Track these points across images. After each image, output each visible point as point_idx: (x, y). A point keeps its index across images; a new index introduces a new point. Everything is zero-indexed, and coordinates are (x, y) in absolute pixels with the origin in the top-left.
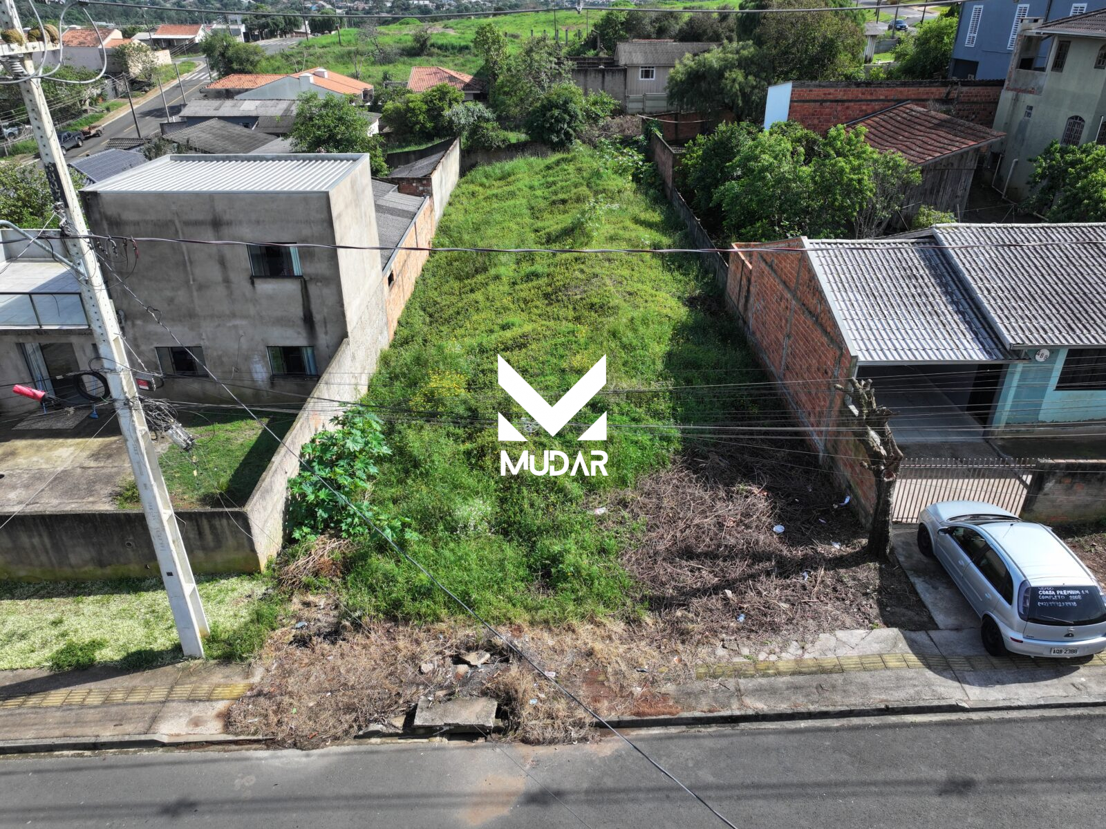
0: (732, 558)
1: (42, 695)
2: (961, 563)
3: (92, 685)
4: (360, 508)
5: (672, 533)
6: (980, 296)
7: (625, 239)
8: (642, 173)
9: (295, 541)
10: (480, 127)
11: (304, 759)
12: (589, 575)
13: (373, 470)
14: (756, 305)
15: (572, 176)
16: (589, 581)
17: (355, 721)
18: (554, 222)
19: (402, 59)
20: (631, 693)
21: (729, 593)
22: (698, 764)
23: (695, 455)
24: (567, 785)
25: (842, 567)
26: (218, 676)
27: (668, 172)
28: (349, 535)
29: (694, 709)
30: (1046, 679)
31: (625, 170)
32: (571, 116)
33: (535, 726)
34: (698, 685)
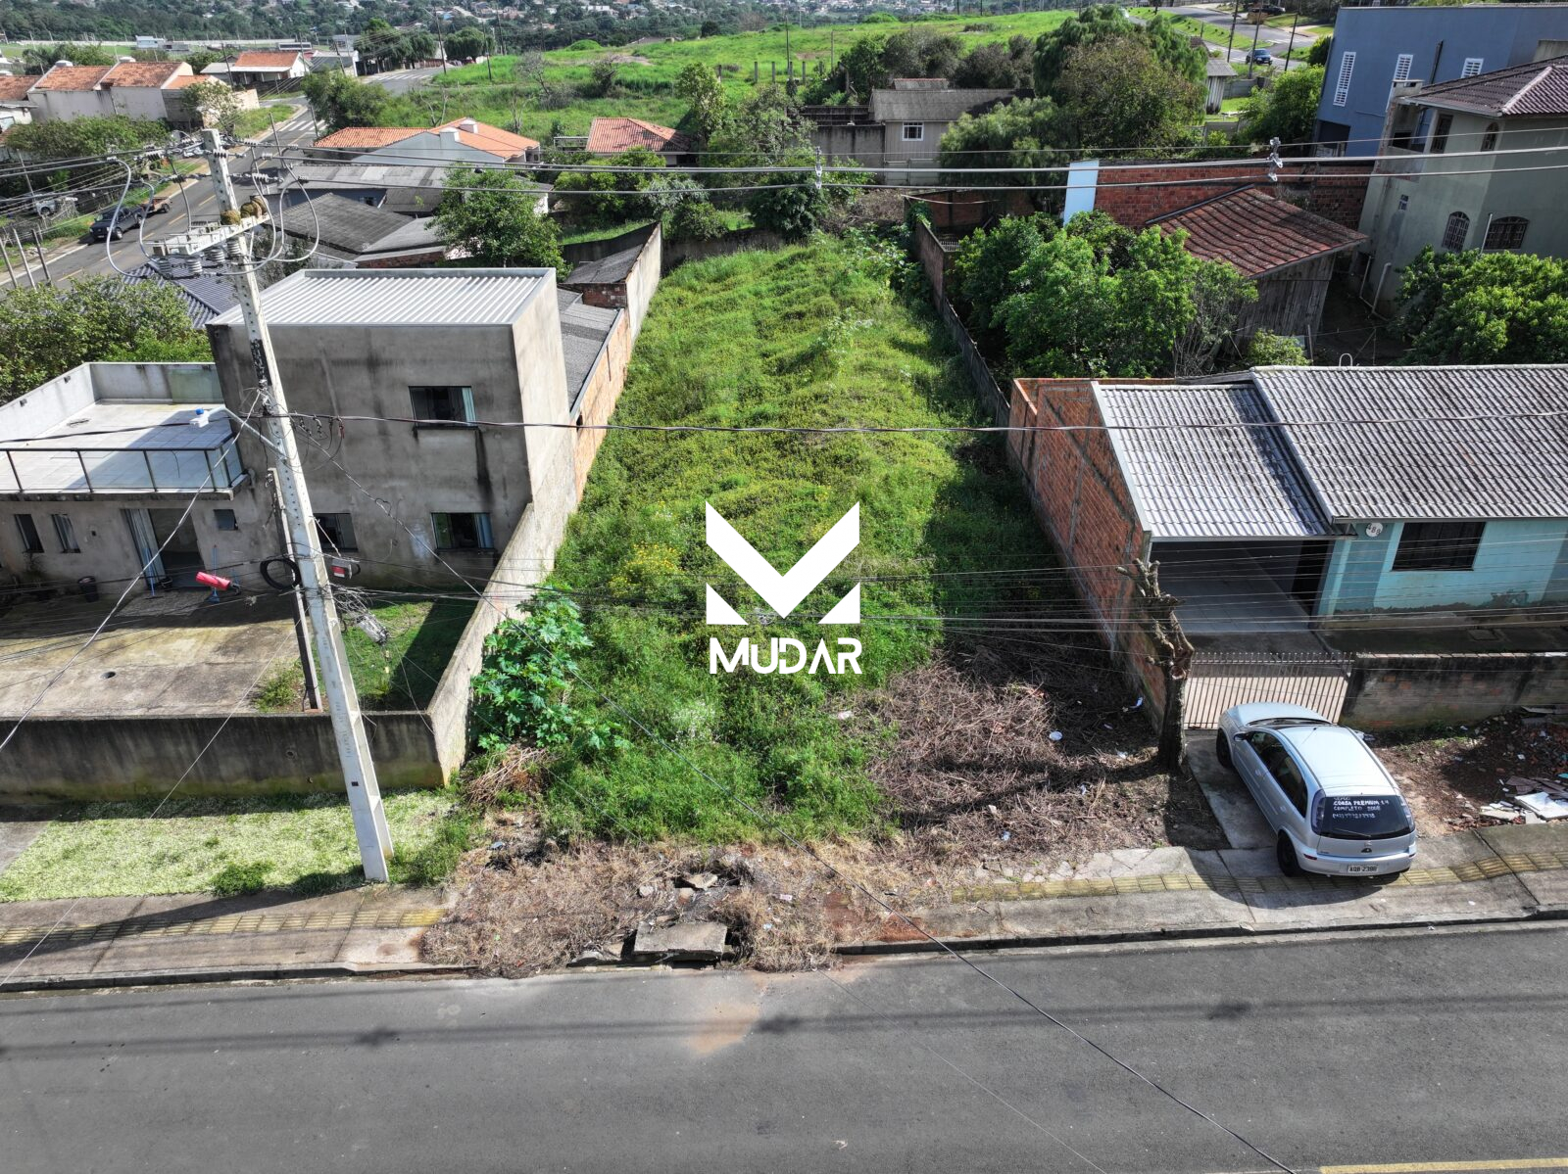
0: (999, 769)
1: (209, 922)
2: (1258, 773)
3: (264, 911)
4: (557, 711)
5: (929, 740)
6: (1302, 457)
7: (879, 370)
8: (902, 276)
9: (482, 751)
10: (689, 210)
11: (512, 989)
12: (831, 789)
13: (572, 666)
14: (1041, 461)
15: (811, 279)
16: (831, 794)
17: (567, 947)
18: (789, 344)
19: (577, 103)
20: (878, 918)
21: (993, 808)
22: (950, 991)
23: (960, 648)
24: (806, 1012)
25: (1127, 780)
26: (407, 901)
27: (938, 275)
28: (546, 743)
29: (949, 934)
30: (1342, 900)
31: (881, 272)
32: (810, 196)
33: (769, 953)
34: (954, 909)
